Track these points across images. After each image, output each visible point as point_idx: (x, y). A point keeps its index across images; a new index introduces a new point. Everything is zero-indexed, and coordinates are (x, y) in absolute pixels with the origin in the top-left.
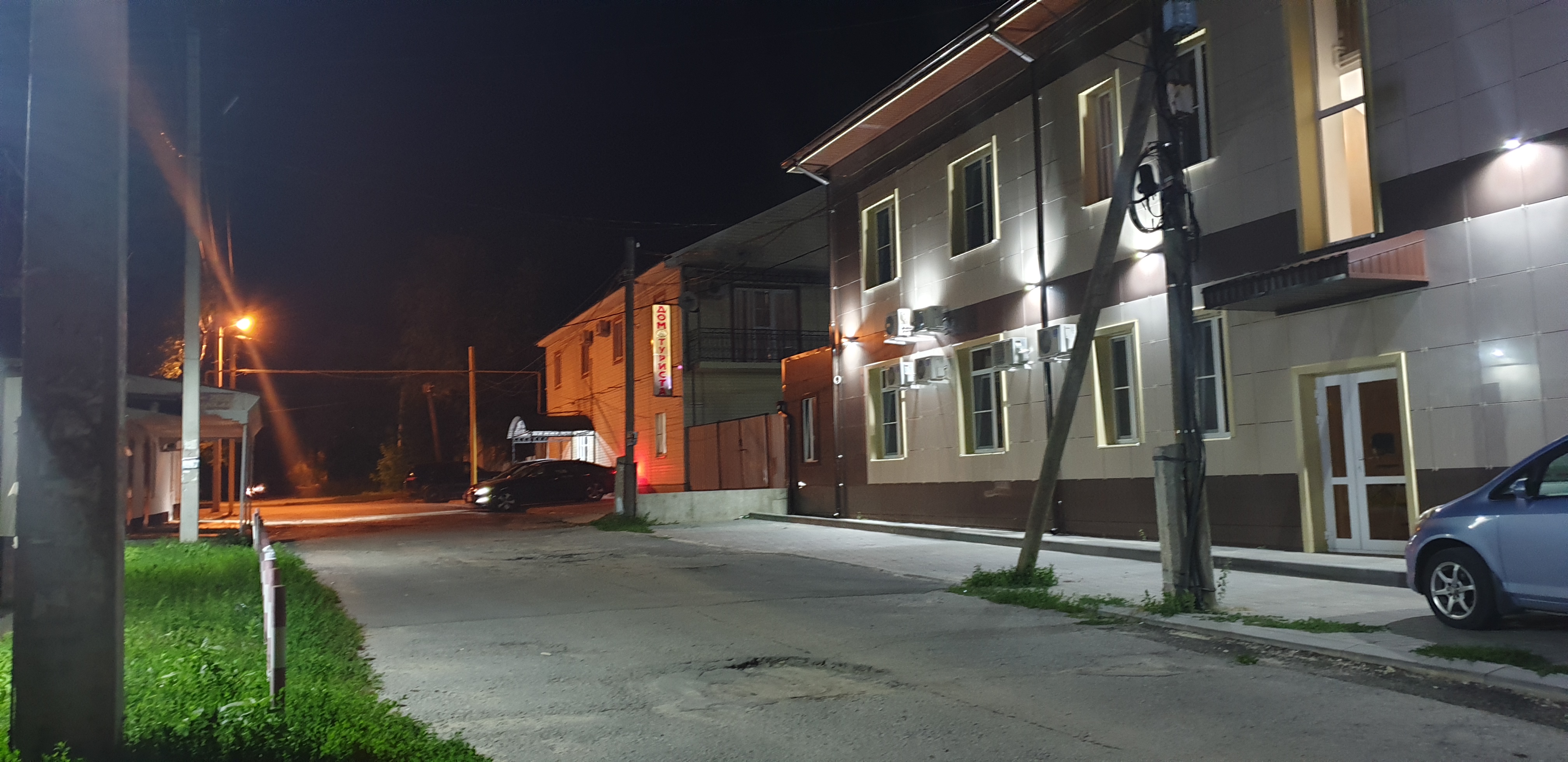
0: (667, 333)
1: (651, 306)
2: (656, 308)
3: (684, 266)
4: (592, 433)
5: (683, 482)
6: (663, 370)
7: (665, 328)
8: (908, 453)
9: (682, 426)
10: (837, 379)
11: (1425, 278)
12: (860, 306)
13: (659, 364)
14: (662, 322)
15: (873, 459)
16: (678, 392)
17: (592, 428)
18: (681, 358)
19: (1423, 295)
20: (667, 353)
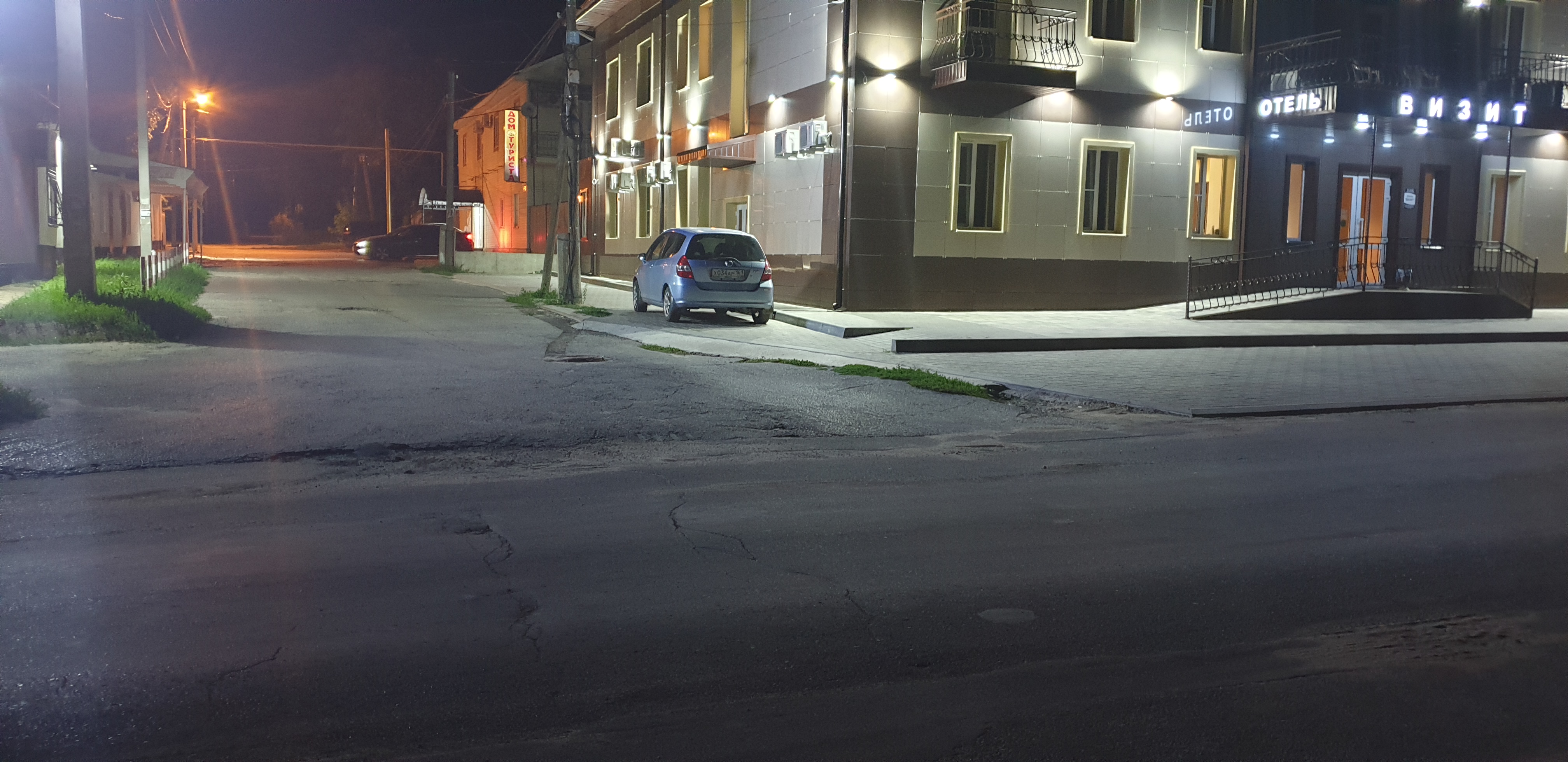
0: (515, 133)
1: (503, 111)
2: (507, 112)
3: (530, 82)
4: (482, 205)
5: (526, 248)
6: (512, 161)
7: (514, 129)
8: (620, 236)
9: (526, 205)
10: (594, 181)
11: (754, 160)
12: (605, 132)
13: (509, 157)
14: (511, 124)
15: (607, 237)
16: (524, 178)
17: (483, 202)
18: (526, 154)
19: (755, 168)
20: (515, 148)
